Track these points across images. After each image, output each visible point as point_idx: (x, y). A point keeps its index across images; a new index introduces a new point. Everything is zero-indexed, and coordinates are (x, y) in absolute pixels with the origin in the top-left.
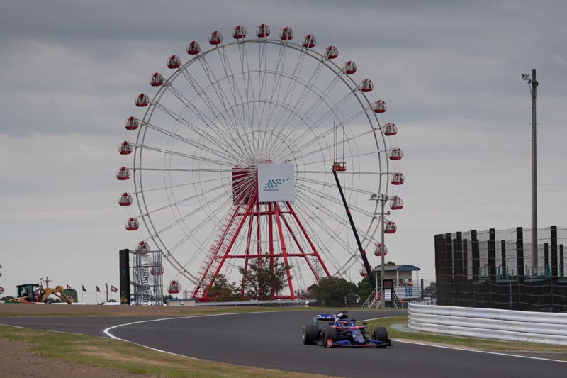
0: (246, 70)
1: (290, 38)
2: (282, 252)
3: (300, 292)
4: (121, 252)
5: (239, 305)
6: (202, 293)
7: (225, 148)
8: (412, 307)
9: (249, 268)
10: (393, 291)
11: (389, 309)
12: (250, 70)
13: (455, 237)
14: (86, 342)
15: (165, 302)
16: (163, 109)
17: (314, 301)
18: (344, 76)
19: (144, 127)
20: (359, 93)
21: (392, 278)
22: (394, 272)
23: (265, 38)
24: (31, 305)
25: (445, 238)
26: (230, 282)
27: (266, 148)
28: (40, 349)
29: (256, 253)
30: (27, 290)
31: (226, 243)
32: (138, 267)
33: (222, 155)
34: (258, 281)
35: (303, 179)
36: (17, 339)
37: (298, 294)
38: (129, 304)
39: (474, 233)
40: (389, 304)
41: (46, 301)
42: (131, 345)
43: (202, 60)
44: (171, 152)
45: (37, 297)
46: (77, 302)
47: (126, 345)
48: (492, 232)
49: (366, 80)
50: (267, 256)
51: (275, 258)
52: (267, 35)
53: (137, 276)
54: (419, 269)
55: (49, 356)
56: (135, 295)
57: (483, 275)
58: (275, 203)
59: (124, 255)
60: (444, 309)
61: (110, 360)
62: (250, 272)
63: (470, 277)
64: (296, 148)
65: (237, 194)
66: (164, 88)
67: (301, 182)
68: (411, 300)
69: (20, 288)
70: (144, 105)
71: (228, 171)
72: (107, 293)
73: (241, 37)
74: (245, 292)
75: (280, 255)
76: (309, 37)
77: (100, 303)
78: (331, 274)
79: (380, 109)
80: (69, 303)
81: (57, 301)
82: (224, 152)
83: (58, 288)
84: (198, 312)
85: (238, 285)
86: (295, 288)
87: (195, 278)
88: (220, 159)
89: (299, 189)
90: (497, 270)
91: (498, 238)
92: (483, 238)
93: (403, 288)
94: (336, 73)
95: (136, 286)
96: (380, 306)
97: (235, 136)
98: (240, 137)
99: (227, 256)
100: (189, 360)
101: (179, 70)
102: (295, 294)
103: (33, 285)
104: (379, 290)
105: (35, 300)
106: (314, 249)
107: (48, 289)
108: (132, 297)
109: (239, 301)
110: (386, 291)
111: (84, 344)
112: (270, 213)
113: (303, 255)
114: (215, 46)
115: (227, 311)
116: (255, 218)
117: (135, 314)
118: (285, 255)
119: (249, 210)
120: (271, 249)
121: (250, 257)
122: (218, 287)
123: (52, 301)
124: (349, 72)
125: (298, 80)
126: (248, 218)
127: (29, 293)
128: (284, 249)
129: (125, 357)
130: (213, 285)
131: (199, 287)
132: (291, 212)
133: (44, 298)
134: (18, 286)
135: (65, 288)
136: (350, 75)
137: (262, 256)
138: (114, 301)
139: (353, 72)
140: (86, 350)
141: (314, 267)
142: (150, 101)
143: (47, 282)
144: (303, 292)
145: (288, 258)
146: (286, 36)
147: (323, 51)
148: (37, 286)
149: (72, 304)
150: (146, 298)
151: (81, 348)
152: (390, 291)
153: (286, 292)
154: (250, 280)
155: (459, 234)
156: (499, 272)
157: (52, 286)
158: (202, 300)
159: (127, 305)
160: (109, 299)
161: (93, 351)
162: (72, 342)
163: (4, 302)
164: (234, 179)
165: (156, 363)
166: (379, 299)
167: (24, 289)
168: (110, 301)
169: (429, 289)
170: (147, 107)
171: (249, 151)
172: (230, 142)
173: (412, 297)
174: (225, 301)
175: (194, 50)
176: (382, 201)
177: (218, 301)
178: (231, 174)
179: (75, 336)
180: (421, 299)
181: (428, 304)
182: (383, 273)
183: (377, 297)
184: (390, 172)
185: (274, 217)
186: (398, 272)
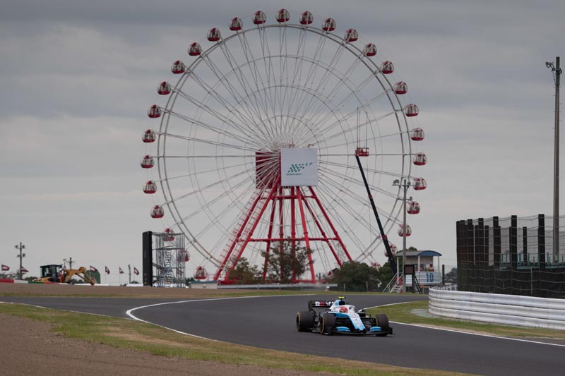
1: (310, 22)
2: (304, 236)
3: (321, 275)
4: (144, 234)
5: (260, 288)
6: (224, 276)
7: (248, 133)
8: (433, 292)
9: (271, 252)
10: (414, 277)
11: (410, 294)
12: (271, 55)
13: (477, 224)
14: (109, 323)
15: (187, 284)
16: (185, 95)
17: (336, 285)
18: (365, 59)
19: (167, 115)
20: (380, 75)
21: (413, 263)
22: (415, 257)
23: (285, 23)
24: (55, 285)
25: (466, 224)
26: (251, 265)
27: (289, 132)
28: (62, 329)
29: (278, 237)
30: (50, 271)
31: (249, 226)
32: (160, 249)
33: (245, 141)
34: (280, 265)
35: (326, 163)
36: (40, 319)
37: (320, 278)
38: (151, 285)
39: (496, 219)
40: (410, 289)
41: (69, 282)
42: (153, 327)
43: (223, 46)
44: (194, 139)
45: (60, 278)
46: (99, 282)
47: (148, 326)
48: (514, 219)
49: (387, 62)
50: (288, 240)
51: (297, 242)
52: (287, 20)
53: (159, 258)
54: (441, 255)
55: (72, 336)
56: (158, 277)
57: (504, 261)
58: (298, 187)
59: (147, 237)
60: (464, 295)
61: (132, 342)
62: (273, 255)
63: (491, 263)
64: (318, 131)
65: (261, 179)
66: (186, 75)
67: (325, 166)
68: (432, 286)
69: (44, 268)
70: (166, 93)
71: (251, 156)
72: (130, 274)
73: (261, 22)
74: (267, 275)
75: (303, 239)
76: (328, 21)
77: (123, 284)
78: (353, 259)
79: (401, 91)
80: (92, 284)
81: (80, 282)
82: (247, 137)
83: (82, 270)
84: (220, 294)
85: (260, 268)
86: (316, 272)
87: (217, 261)
88: (243, 145)
89: (322, 173)
90: (518, 256)
91: (520, 225)
92: (505, 225)
93: (424, 274)
94: (357, 56)
95: (159, 267)
96: (401, 292)
97: (258, 121)
98: (262, 122)
99: (249, 240)
100: (210, 342)
101: (201, 57)
102: (317, 279)
103: (57, 266)
104: (400, 275)
105: (58, 281)
106: (336, 233)
107: (71, 270)
108: (155, 279)
109: (261, 284)
110: (407, 276)
111: (106, 325)
112: (292, 198)
113: (326, 240)
114: (235, 32)
115: (249, 294)
116: (278, 202)
117: (158, 296)
118: (307, 239)
119: (271, 194)
120: (293, 234)
121: (273, 240)
122: (240, 270)
123: (74, 281)
124: (369, 54)
125: (320, 64)
126: (271, 201)
127: (52, 273)
128: (306, 233)
129: (147, 338)
130: (236, 268)
131: (221, 270)
132: (314, 196)
133: (67, 278)
134: (41, 267)
135: (88, 269)
136: (371, 57)
137: (284, 240)
138: (136, 283)
139: (374, 54)
140: (108, 331)
141: (336, 252)
142: (172, 88)
143: (71, 263)
144: (324, 276)
145: (310, 242)
146: (306, 20)
147: (343, 35)
148: (60, 266)
149: (95, 285)
150: (168, 281)
151: (104, 328)
152: (411, 276)
153: (307, 276)
154: (272, 263)
155: (481, 220)
156: (521, 259)
157: (76, 267)
158: (223, 283)
159: (149, 287)
160: (132, 281)
161: (115, 333)
162: (94, 323)
163: (27, 282)
164: (257, 164)
165: (178, 345)
166: (400, 284)
167: (47, 270)
168: (133, 283)
169: (450, 275)
170: (169, 95)
171: (272, 136)
172: (253, 127)
173: (434, 282)
174: (247, 284)
175: (214, 37)
176: (405, 186)
177: (240, 284)
178: (254, 159)
179: (98, 317)
180: (442, 285)
181: (449, 289)
182: (404, 259)
183: (398, 282)
184: (412, 153)
185: (296, 201)
186: (419, 257)
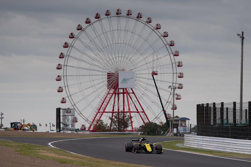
3: (136, 128)
5: (109, 134)
8: (186, 136)
10: (177, 129)
11: (176, 137)
13: (206, 106)
15: (76, 132)
17: (143, 133)
21: (177, 123)
22: (178, 121)
25: (201, 106)
26: (105, 123)
30: (15, 125)
31: (104, 106)
32: (64, 116)
34: (118, 123)
39: (214, 104)
40: (175, 135)
43: (100, 22)
48: (222, 104)
50: (122, 112)
51: (125, 113)
53: (64, 120)
54: (189, 120)
57: (218, 123)
58: (126, 89)
62: (114, 119)
63: (212, 123)
68: (185, 133)
74: (112, 128)
75: (128, 112)
78: (150, 121)
84: (90, 136)
85: (109, 125)
87: (90, 121)
89: (137, 82)
90: (224, 121)
95: (63, 124)
96: (172, 136)
98: (113, 58)
99: (104, 112)
102: (134, 129)
104: (171, 128)
106: (143, 109)
108: (61, 129)
109: (109, 132)
110: (174, 129)
112: (123, 93)
113: (138, 112)
115: (103, 136)
116: (117, 95)
117: (62, 137)
118: (130, 112)
119: (114, 92)
120: (124, 110)
122: (100, 125)
126: (114, 95)
131: (91, 126)
132: (133, 93)
138: (53, 131)
150: (68, 129)
152: (176, 129)
154: (114, 122)
158: (92, 131)
166: (171, 132)
168: (51, 131)
171: (116, 65)
172: (108, 59)
177: (100, 132)
178: (107, 73)
180: (190, 133)
182: (173, 121)
183: (170, 131)
185: (125, 95)
186: (180, 121)
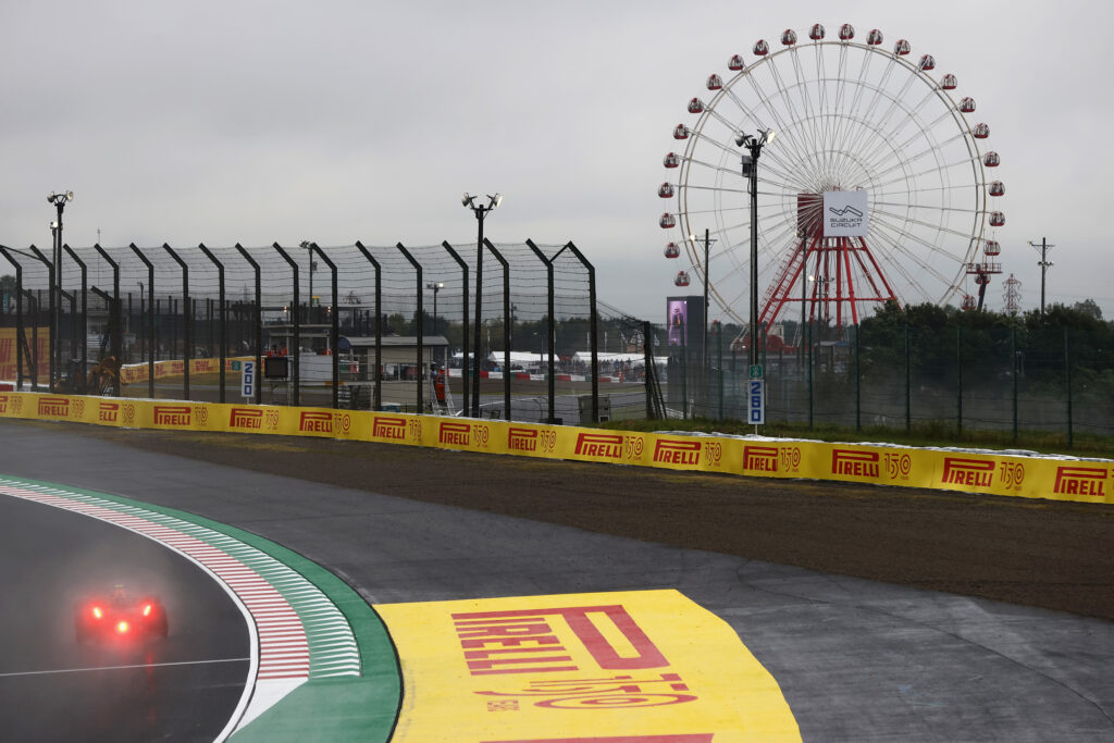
0: (821, 77)
1: (879, 42)
2: (849, 296)
7: (790, 169)
12: (827, 77)
16: (718, 117)
19: (695, 137)
20: (958, 114)
23: (849, 40)
33: (785, 177)
35: (880, 212)
43: (771, 62)
49: (967, 99)
51: (842, 302)
52: (851, 37)
64: (875, 174)
66: (722, 93)
67: (877, 215)
70: (699, 110)
71: (792, 195)
73: (819, 37)
75: (847, 299)
76: (901, 43)
79: (981, 134)
82: (787, 173)
89: (875, 224)
94: (932, 88)
99: (785, 299)
101: (743, 72)
106: (890, 292)
112: (838, 249)
113: (880, 299)
114: (787, 46)
118: (852, 299)
119: (813, 245)
120: (839, 291)
124: (947, 88)
125: (885, 93)
128: (851, 292)
132: (865, 249)
136: (946, 91)
137: (829, 300)
139: (952, 87)
142: (705, 106)
146: (874, 40)
147: (917, 61)
164: (799, 205)
170: (700, 114)
175: (761, 50)
184: (987, 210)
185: (842, 254)
